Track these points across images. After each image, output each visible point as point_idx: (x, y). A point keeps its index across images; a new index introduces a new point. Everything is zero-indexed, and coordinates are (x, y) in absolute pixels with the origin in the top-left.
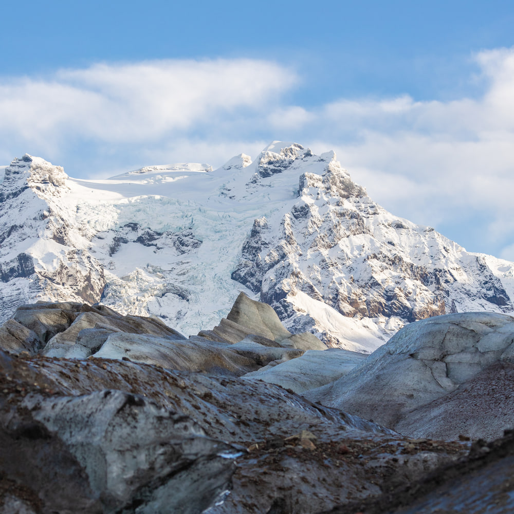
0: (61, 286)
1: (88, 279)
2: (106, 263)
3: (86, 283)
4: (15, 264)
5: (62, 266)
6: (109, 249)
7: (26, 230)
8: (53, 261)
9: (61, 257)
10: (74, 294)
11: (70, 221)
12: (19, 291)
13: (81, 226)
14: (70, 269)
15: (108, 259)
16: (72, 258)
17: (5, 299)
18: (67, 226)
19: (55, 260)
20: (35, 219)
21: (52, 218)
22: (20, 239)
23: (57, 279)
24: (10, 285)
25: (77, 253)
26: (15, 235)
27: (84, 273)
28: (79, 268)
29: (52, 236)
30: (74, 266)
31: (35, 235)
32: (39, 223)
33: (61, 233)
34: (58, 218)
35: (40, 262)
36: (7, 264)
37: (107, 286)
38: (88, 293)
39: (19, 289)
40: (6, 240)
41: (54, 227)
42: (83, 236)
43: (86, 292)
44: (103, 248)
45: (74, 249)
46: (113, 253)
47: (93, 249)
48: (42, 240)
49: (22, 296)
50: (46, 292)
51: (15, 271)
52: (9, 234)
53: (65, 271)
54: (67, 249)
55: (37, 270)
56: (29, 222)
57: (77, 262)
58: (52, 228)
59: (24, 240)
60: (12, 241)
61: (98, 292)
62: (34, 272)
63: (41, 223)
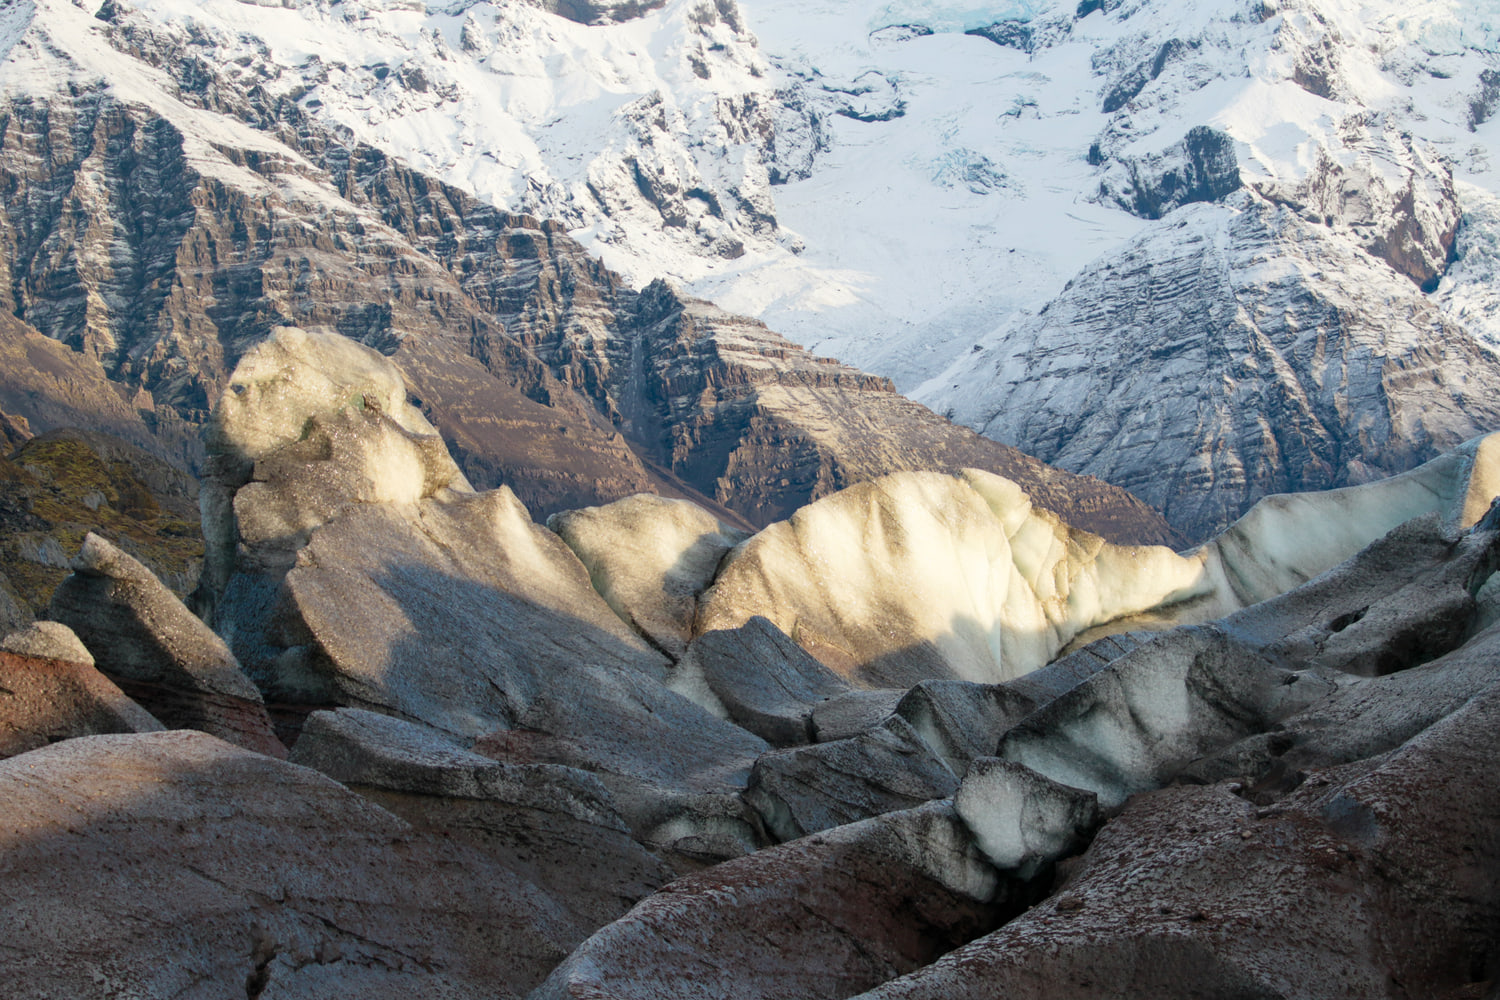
0: (1321, 228)
1: (1406, 202)
2: (1458, 151)
3: (1400, 215)
4: (1179, 163)
5: (1325, 166)
6: (1467, 108)
7: (1211, 55)
8: (1295, 150)
9: (1320, 135)
10: (1362, 252)
11: (1345, 24)
12: (1199, 245)
13: (1377, 39)
14: (1348, 173)
15: (1465, 140)
16: (1353, 140)
17: (1154, 272)
18: (1336, 38)
19: (1303, 147)
20: (1236, 19)
21: (1288, 16)
22: (1192, 84)
23: (1311, 205)
24: (1170, 227)
25: (1366, 123)
26: (1174, 69)
27: (1395, 186)
28: (1375, 170)
29: (1291, 72)
30: (1361, 163)
31: (1237, 69)
32: (1247, 31)
33: (1319, 61)
34: (1308, 15)
35: (1256, 152)
36: (1154, 161)
37: (1463, 223)
38: (1407, 247)
39: (1197, 240)
40: (1147, 88)
41: (1297, 45)
42: (1384, 69)
43: (1400, 244)
44: (1448, 104)
45: (1359, 110)
46: (1479, 120)
47: (1416, 109)
48: (1258, 85)
49: (1208, 261)
50: (1283, 247)
51: (1180, 183)
52: (1158, 67)
53: (1333, 181)
54: (1337, 111)
55: (1247, 177)
56: (1220, 30)
57: (1372, 151)
58: (1290, 45)
59: (1204, 84)
60: (1167, 90)
61: (1437, 242)
62: (1238, 184)
63: (1260, 32)
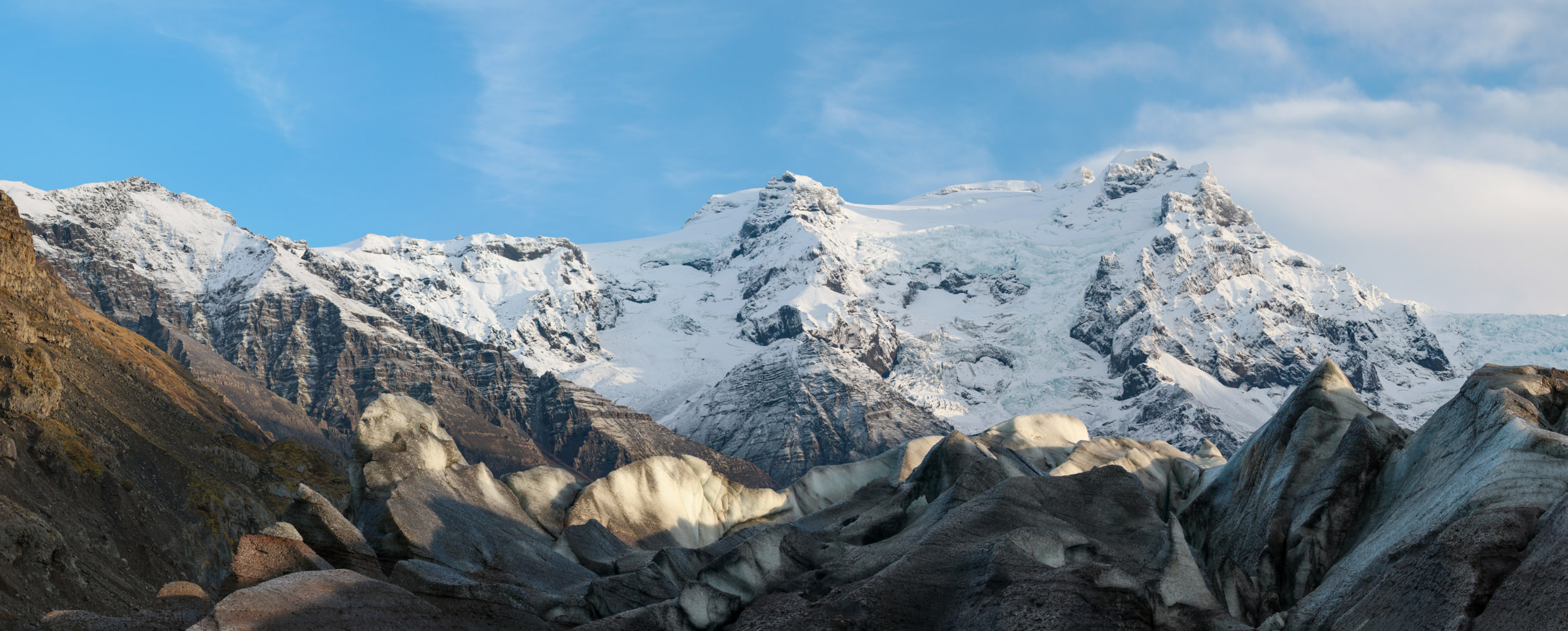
0: (838, 350)
1: (875, 338)
2: (898, 317)
3: (872, 344)
4: (776, 321)
5: (840, 323)
6: (902, 298)
7: (790, 274)
8: (827, 316)
9: (838, 309)
10: (856, 360)
11: (849, 261)
12: (785, 357)
13: (863, 268)
14: (850, 326)
15: (901, 312)
16: (852, 311)
17: (765, 368)
18: (845, 267)
19: (830, 315)
20: (801, 259)
21: (824, 257)
22: (782, 287)
23: (834, 340)
24: (772, 349)
25: (859, 304)
26: (774, 281)
27: (870, 332)
28: (862, 325)
29: (825, 282)
30: (856, 321)
31: (801, 280)
32: (806, 264)
33: (837, 277)
34: (833, 257)
35: (810, 317)
36: (765, 320)
37: (900, 348)
38: (876, 358)
39: (784, 354)
40: (762, 289)
41: (828, 270)
42: (866, 281)
43: (872, 357)
44: (894, 296)
45: (855, 298)
46: (908, 304)
47: (880, 299)
48: (811, 287)
49: (789, 364)
50: (821, 358)
51: (776, 330)
52: (767, 279)
53: (843, 329)
54: (845, 299)
55: (806, 328)
56: (794, 264)
57: (861, 316)
58: (824, 270)
59: (787, 287)
60: (771, 290)
61: (889, 356)
62: (802, 331)
63: (811, 265)
